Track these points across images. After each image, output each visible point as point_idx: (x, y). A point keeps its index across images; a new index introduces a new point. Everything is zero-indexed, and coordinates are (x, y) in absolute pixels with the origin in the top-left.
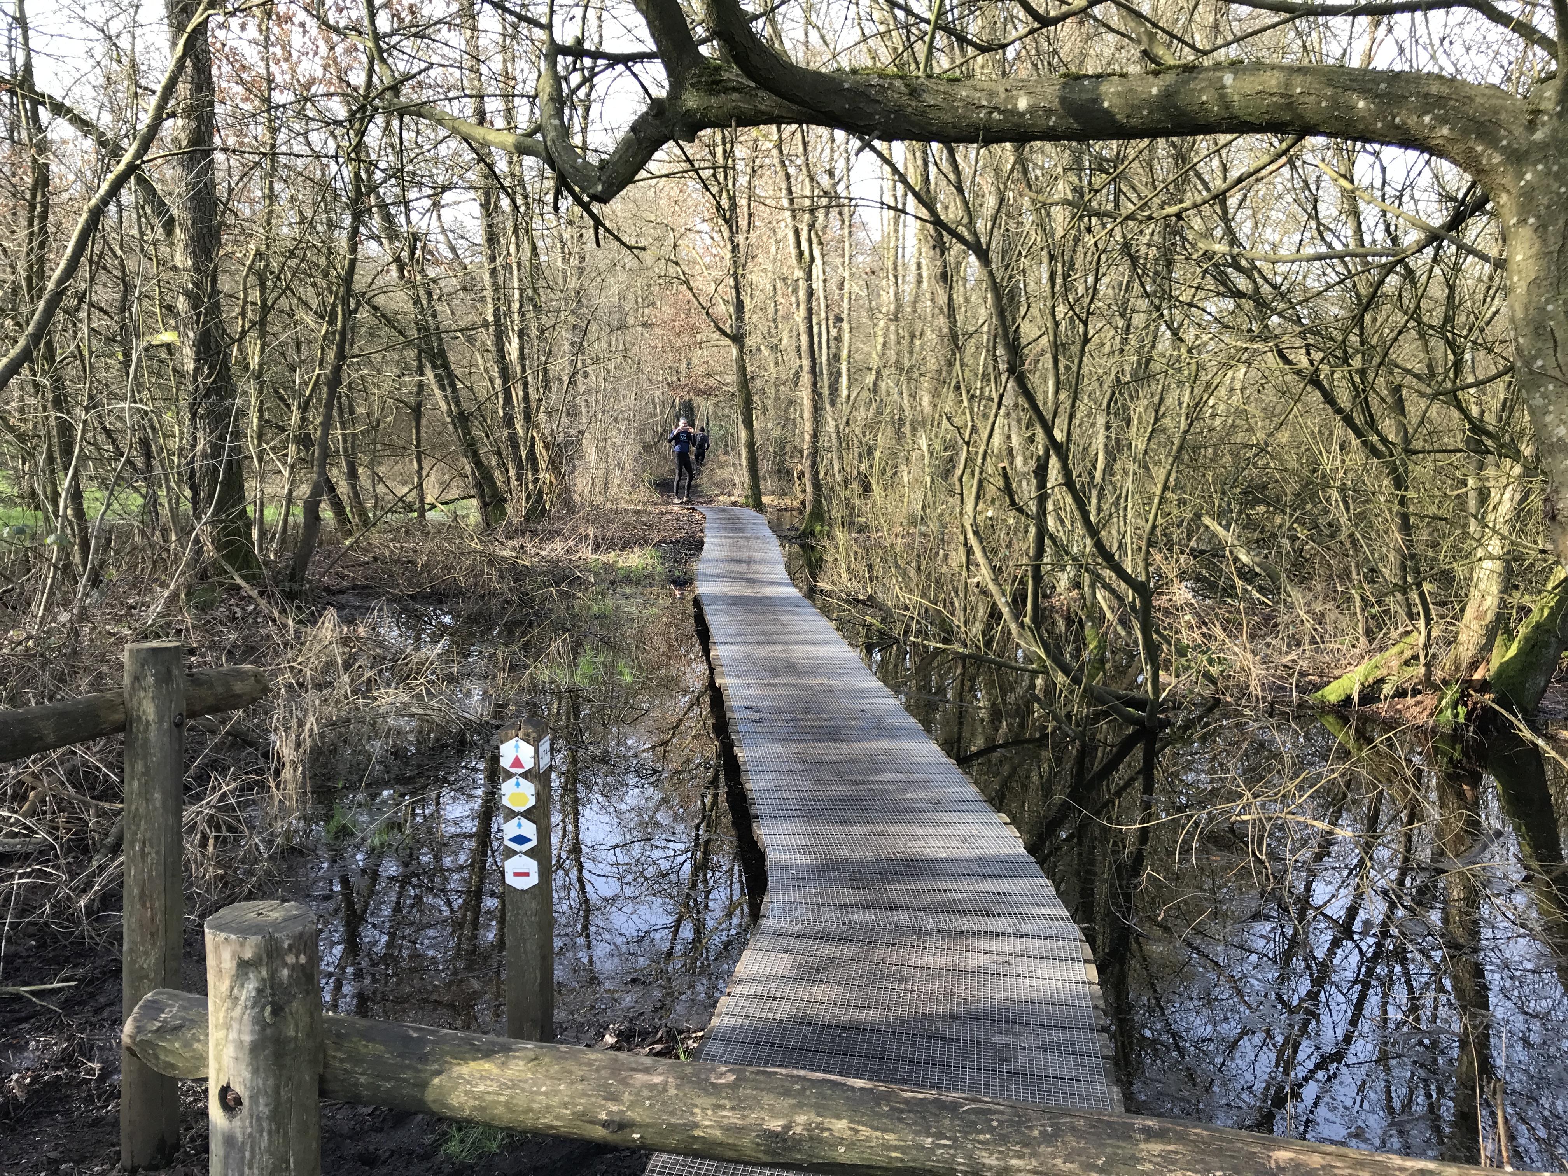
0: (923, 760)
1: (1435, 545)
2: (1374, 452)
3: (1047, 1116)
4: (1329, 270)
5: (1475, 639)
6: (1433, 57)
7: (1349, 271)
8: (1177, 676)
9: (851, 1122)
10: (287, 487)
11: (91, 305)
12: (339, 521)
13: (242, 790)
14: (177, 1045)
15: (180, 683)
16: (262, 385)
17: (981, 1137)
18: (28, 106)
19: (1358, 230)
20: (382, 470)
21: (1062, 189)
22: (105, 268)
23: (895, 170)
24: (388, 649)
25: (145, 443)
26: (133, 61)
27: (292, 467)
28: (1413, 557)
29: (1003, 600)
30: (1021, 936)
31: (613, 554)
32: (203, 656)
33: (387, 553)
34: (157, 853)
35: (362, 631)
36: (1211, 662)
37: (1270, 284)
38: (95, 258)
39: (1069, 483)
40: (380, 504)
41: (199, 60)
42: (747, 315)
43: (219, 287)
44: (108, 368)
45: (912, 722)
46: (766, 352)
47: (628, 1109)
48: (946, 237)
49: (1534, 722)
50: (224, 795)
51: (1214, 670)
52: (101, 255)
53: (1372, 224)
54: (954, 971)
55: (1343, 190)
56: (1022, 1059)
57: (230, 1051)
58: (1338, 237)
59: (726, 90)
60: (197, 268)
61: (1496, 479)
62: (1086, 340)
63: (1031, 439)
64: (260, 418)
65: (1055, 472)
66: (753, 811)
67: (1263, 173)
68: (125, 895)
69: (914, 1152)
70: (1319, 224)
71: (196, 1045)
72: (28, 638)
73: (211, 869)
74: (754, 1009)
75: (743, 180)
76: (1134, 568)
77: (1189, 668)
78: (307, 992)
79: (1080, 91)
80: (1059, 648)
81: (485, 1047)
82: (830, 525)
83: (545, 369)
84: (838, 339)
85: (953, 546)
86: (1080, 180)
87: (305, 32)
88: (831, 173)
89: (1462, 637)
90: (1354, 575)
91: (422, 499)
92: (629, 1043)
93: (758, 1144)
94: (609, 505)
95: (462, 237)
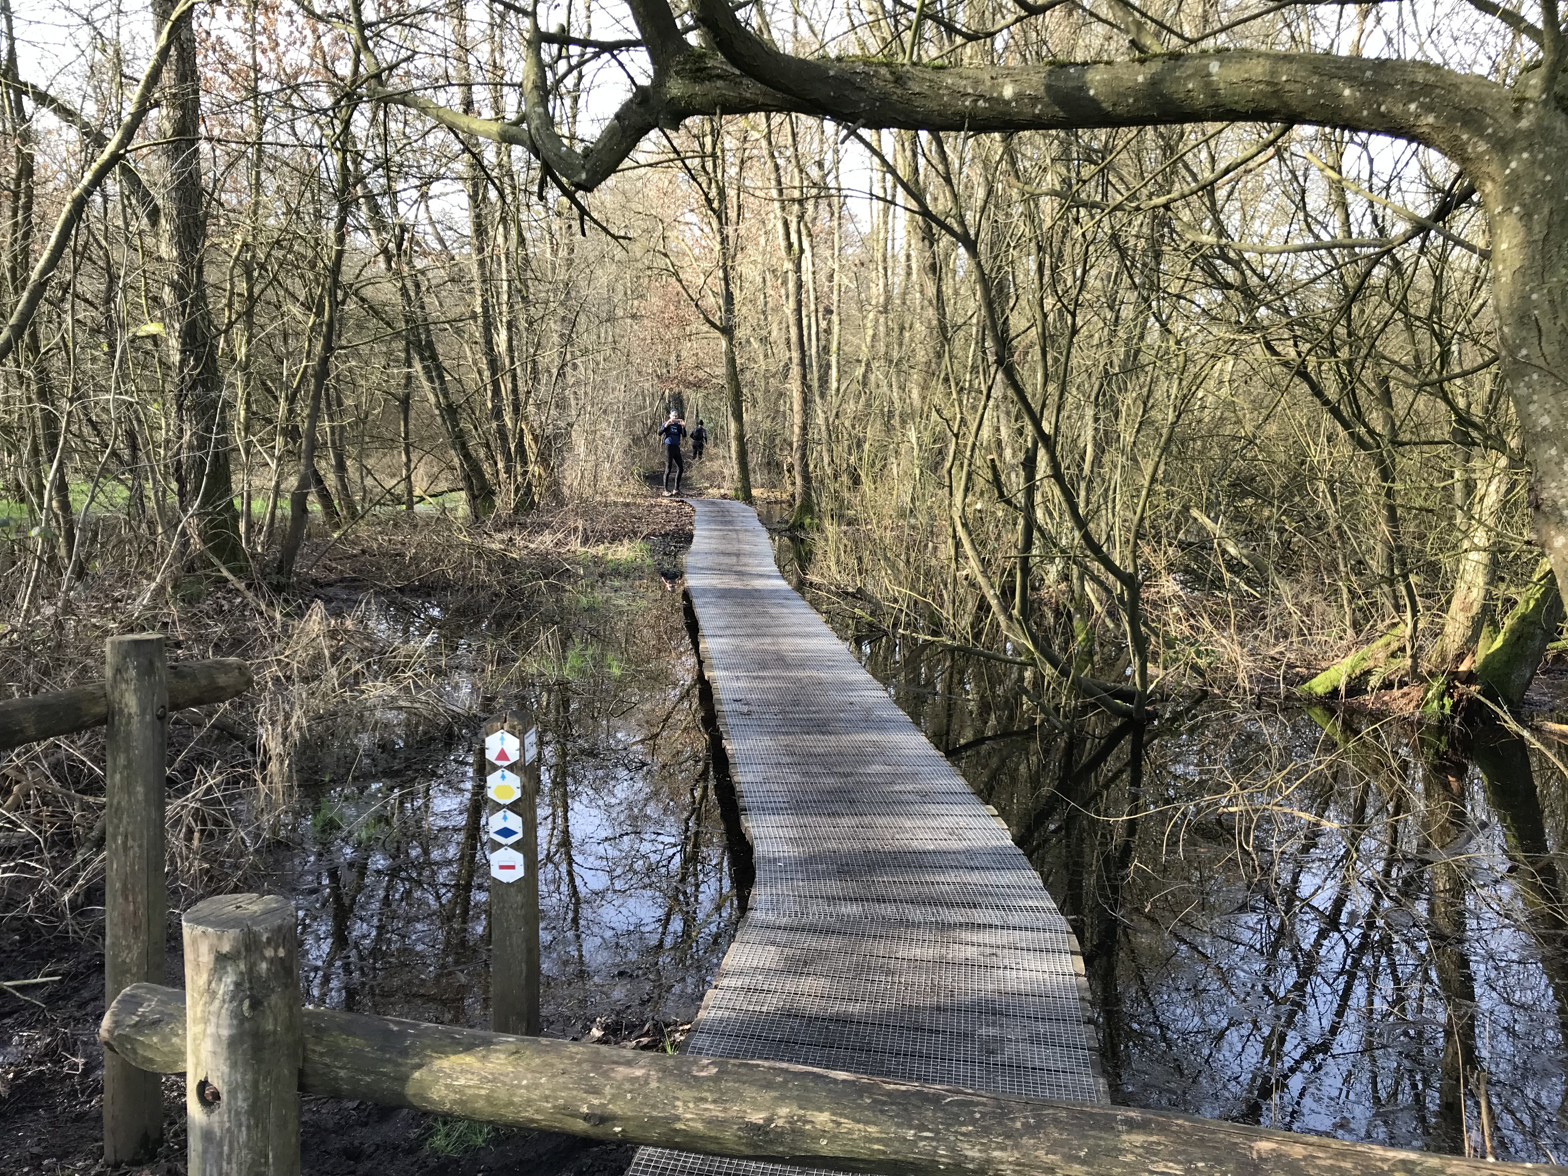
0: (911, 752)
1: (1421, 537)
2: (1361, 443)
3: (1029, 1108)
4: (1318, 263)
5: (1461, 631)
6: (1421, 46)
7: (1336, 262)
8: (1165, 668)
9: (834, 1114)
10: (275, 479)
11: (76, 295)
12: (327, 514)
13: (228, 783)
14: (155, 1039)
15: (163, 675)
16: (249, 376)
17: (964, 1129)
18: (12, 96)
19: (1347, 223)
20: (370, 463)
21: (1051, 180)
22: (90, 259)
23: (884, 161)
24: (375, 642)
25: (131, 436)
26: (117, 52)
27: (280, 459)
28: (1399, 548)
29: (992, 592)
30: (1008, 928)
31: (602, 547)
32: (189, 648)
33: (375, 546)
34: (140, 846)
35: (349, 624)
36: (1198, 653)
37: (1258, 275)
38: (80, 249)
39: (1057, 475)
40: (368, 496)
41: (184, 50)
42: (737, 307)
43: (205, 277)
44: (94, 360)
45: (900, 714)
46: (755, 344)
47: (609, 1102)
48: (935, 229)
49: (1519, 713)
50: (210, 788)
51: (1202, 662)
52: (86, 246)
53: (1359, 215)
54: (941, 963)
55: (1331, 182)
56: (1009, 1051)
57: (208, 1046)
58: (1325, 228)
59: (710, 78)
60: (182, 258)
61: (1482, 470)
62: (1074, 331)
63: (1020, 432)
64: (248, 409)
65: (1044, 464)
66: (741, 803)
67: (1251, 164)
68: (107, 889)
69: (897, 1144)
70: (1307, 215)
71: (174, 1040)
72: (13, 631)
73: (196, 863)
74: (741, 1002)
75: (733, 171)
76: (1122, 560)
77: (1177, 660)
78: (286, 986)
79: (1066, 79)
80: (1047, 640)
81: (466, 1041)
82: (820, 519)
83: (534, 361)
84: (828, 331)
85: (942, 538)
86: (1069, 171)
87: (292, 21)
88: (820, 165)
89: (1448, 629)
90: (1342, 568)
91: (410, 492)
92: (615, 1036)
93: (740, 1138)
94: (598, 498)
95: (451, 229)
